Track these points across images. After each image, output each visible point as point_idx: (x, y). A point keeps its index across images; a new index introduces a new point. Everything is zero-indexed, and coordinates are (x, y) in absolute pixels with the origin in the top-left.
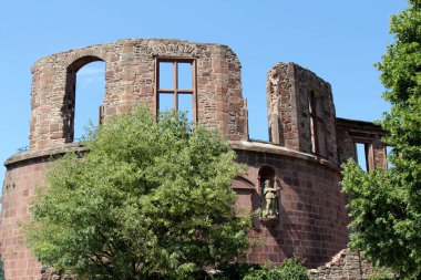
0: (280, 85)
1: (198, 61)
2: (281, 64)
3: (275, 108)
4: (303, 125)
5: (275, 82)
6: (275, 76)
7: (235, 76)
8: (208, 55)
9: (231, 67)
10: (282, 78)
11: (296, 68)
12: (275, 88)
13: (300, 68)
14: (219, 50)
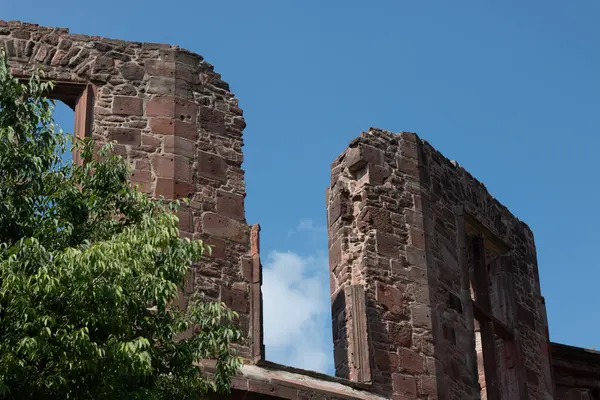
0: (372, 196)
1: (100, 91)
2: (378, 133)
3: (358, 268)
4: (449, 333)
5: (357, 187)
6: (356, 170)
7: (223, 149)
8: (135, 77)
9: (209, 120)
10: (378, 177)
11: (426, 155)
12: (357, 209)
13: (439, 158)
14: (172, 65)
